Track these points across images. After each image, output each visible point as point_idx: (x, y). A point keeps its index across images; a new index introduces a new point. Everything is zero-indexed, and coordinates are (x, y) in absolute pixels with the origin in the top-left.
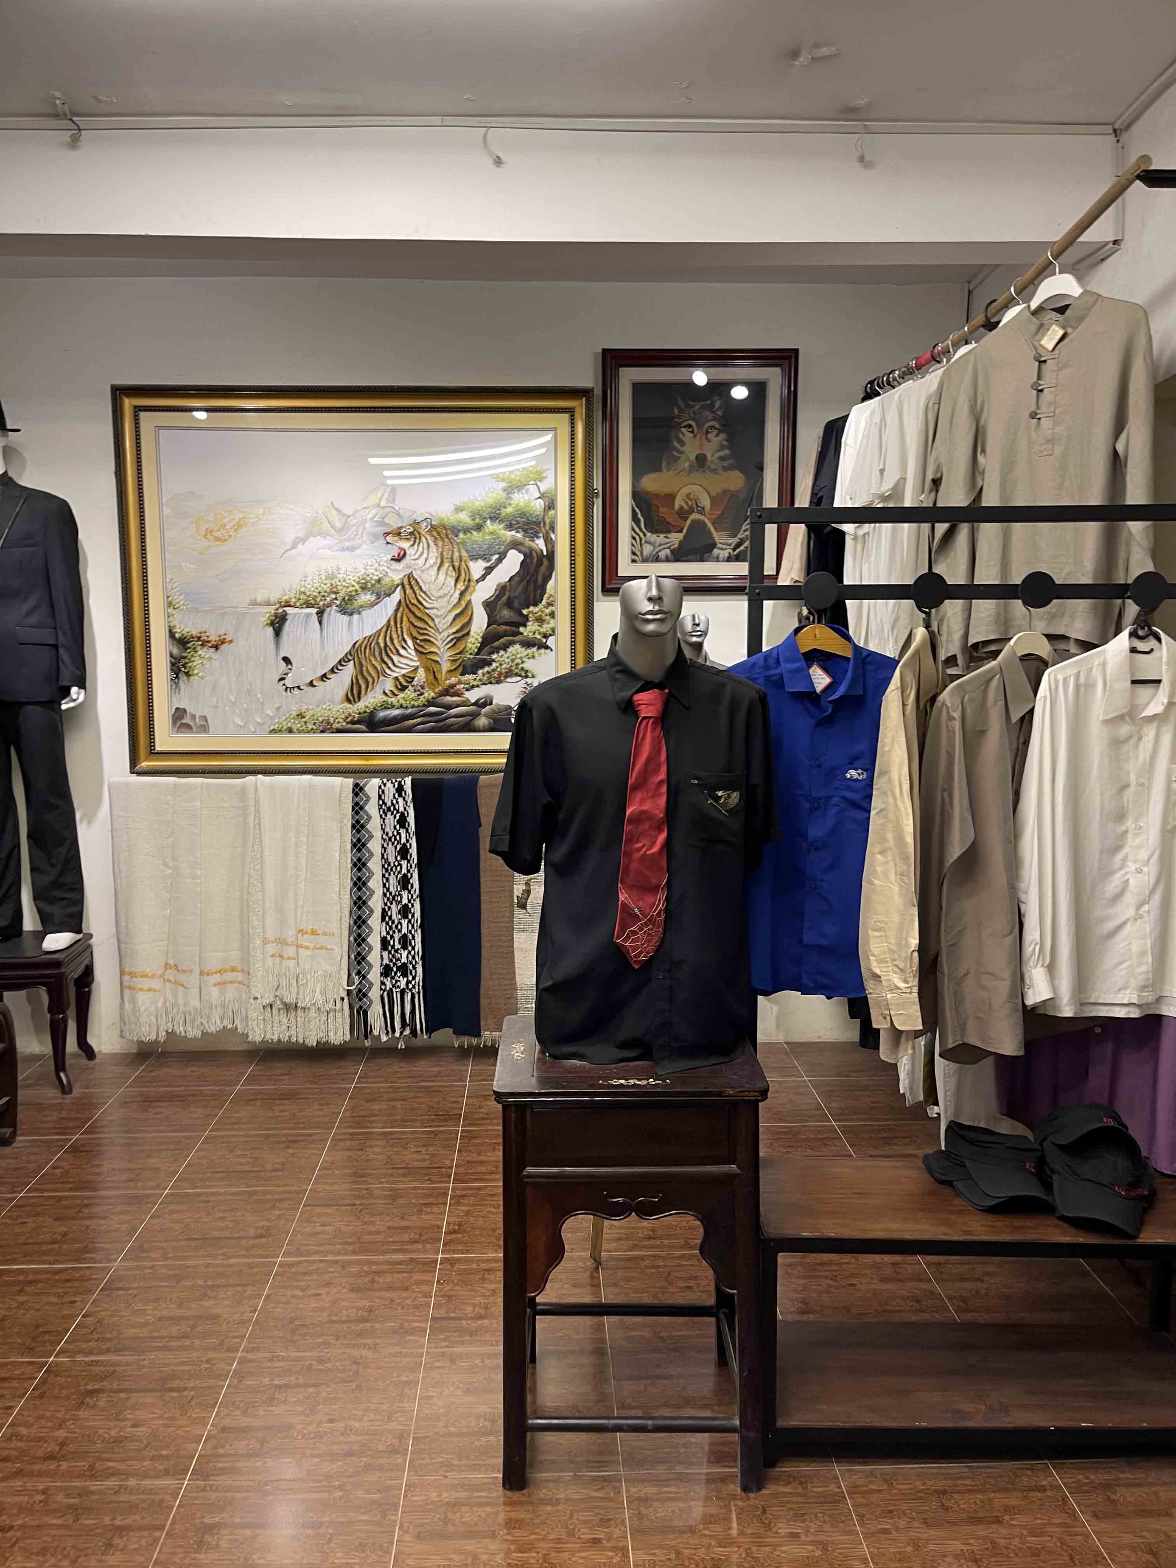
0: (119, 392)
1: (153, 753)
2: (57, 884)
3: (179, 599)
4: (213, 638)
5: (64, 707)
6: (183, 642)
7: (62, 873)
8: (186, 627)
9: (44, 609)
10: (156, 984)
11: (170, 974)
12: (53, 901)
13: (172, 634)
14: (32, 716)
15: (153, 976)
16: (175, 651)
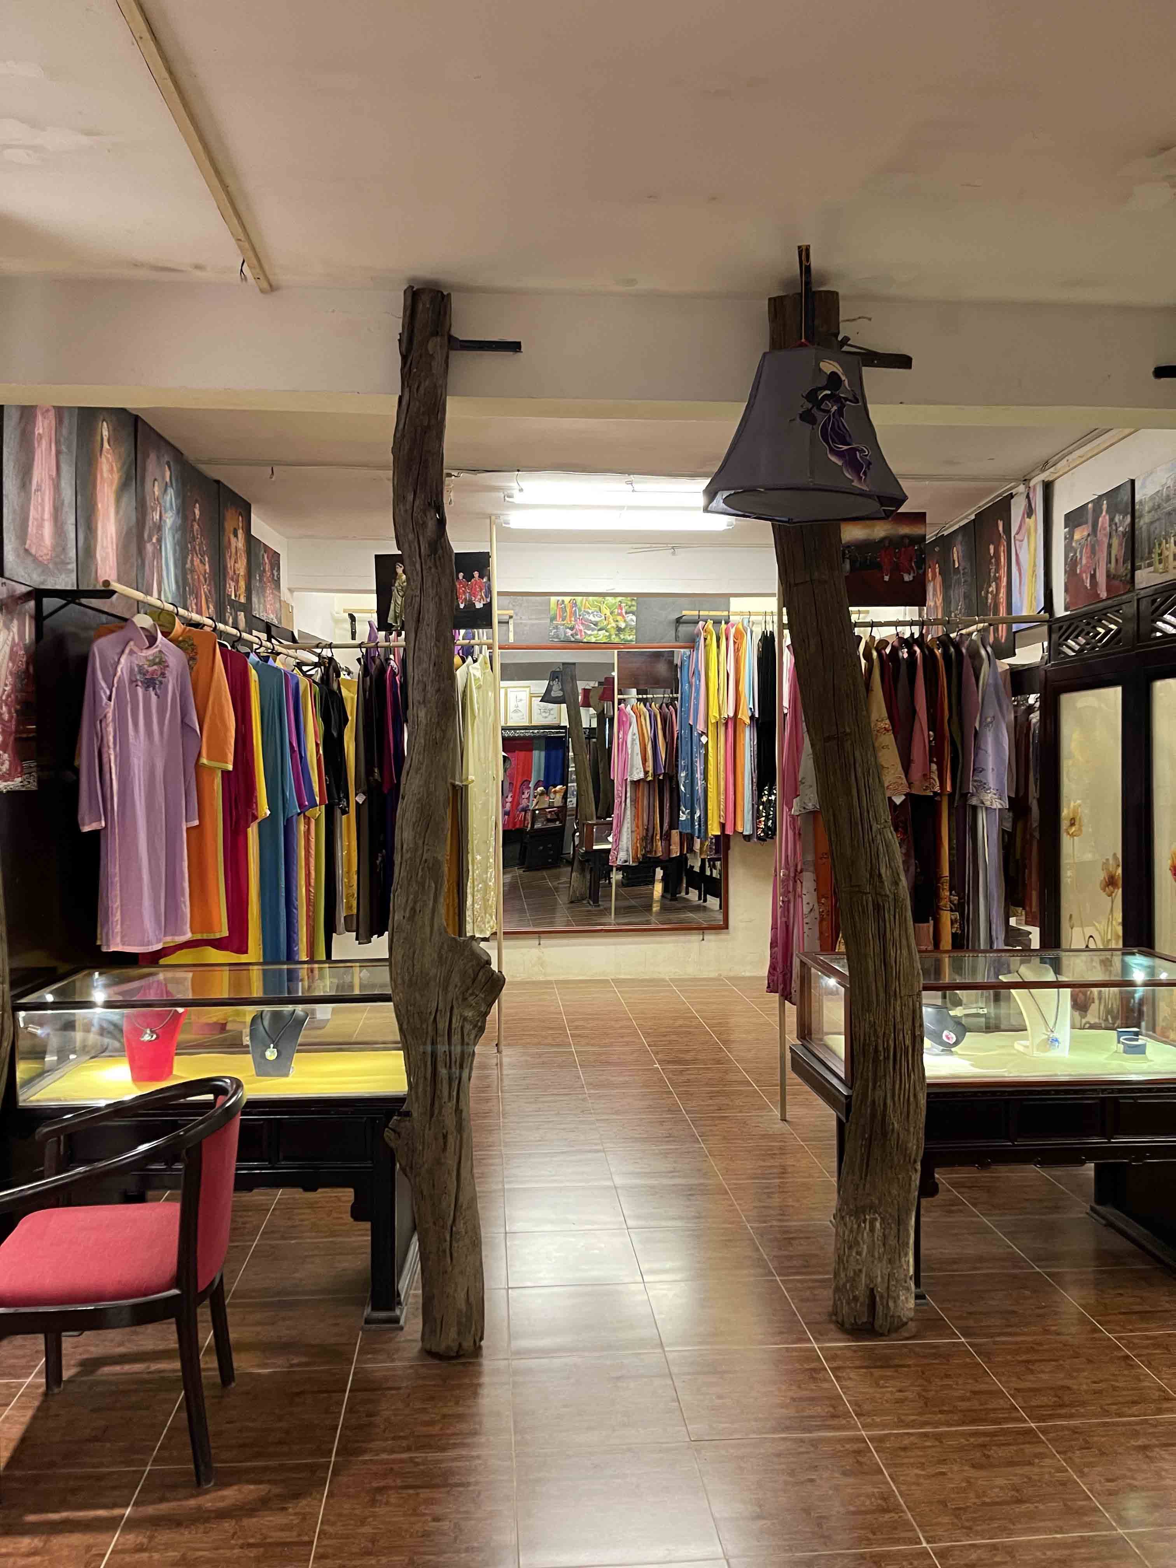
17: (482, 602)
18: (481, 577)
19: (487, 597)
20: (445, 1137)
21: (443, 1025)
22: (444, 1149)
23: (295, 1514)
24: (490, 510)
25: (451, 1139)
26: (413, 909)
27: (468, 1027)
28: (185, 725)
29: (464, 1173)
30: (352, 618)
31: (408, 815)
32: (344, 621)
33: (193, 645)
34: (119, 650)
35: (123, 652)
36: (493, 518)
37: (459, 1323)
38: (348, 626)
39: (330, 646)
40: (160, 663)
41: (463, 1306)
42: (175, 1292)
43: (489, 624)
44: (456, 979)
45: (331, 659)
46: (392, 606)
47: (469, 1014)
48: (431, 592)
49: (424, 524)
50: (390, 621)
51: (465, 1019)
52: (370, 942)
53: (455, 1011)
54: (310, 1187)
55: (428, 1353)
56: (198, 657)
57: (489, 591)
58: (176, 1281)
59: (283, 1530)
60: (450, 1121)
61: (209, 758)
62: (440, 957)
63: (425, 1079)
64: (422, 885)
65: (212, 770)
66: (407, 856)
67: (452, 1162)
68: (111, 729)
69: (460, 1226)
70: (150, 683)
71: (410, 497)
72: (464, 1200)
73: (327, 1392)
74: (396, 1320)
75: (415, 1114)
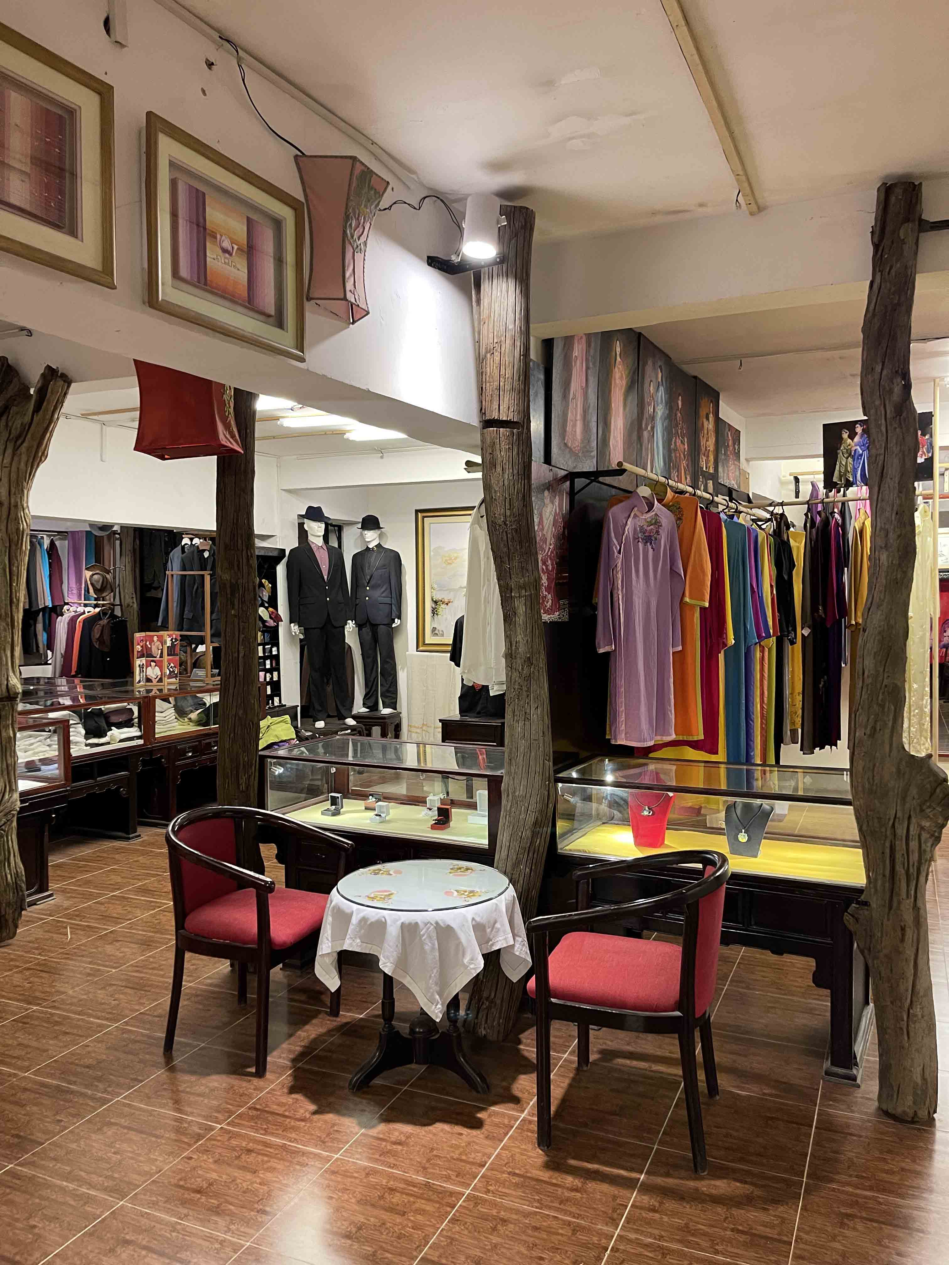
0: (417, 511)
1: (425, 644)
2: (388, 691)
3: (435, 586)
4: (446, 601)
5: (393, 626)
6: (436, 602)
7: (390, 687)
8: (437, 597)
9: (388, 590)
10: (418, 731)
11: (424, 728)
12: (387, 697)
13: (432, 600)
14: (382, 629)
15: (418, 728)
16: (434, 606)
17: (924, 457)
18: (923, 434)
19: (928, 452)
20: (903, 929)
21: (901, 831)
22: (902, 940)
23: (775, 1216)
24: (935, 374)
25: (909, 933)
26: (874, 728)
27: (925, 835)
28: (673, 572)
29: (921, 962)
30: (797, 480)
31: (869, 645)
32: (789, 483)
33: (679, 508)
34: (627, 515)
35: (629, 516)
36: (937, 380)
37: (915, 1094)
38: (793, 487)
39: (782, 504)
40: (655, 523)
41: (919, 1081)
42: (678, 1013)
43: (930, 477)
44: (914, 791)
45: (782, 515)
46: (837, 467)
47: (926, 824)
48: (896, 450)
49: (891, 391)
50: (835, 480)
51: (922, 828)
52: (813, 753)
53: (913, 820)
54: (778, 952)
55: (884, 1113)
56: (683, 518)
57: (931, 447)
58: (678, 1006)
59: (766, 1226)
60: (908, 917)
61: (691, 598)
62: (899, 771)
63: (884, 876)
64: (882, 706)
65: (693, 607)
66: (869, 681)
67: (910, 953)
68: (620, 576)
69: (917, 1010)
70: (648, 539)
71: (878, 368)
72: (920, 987)
73: (797, 1123)
74: (854, 1079)
75: (874, 905)
